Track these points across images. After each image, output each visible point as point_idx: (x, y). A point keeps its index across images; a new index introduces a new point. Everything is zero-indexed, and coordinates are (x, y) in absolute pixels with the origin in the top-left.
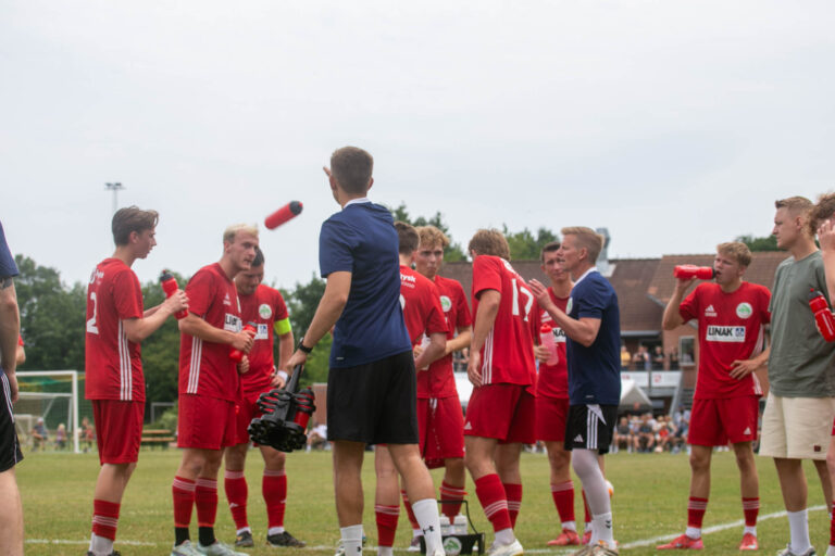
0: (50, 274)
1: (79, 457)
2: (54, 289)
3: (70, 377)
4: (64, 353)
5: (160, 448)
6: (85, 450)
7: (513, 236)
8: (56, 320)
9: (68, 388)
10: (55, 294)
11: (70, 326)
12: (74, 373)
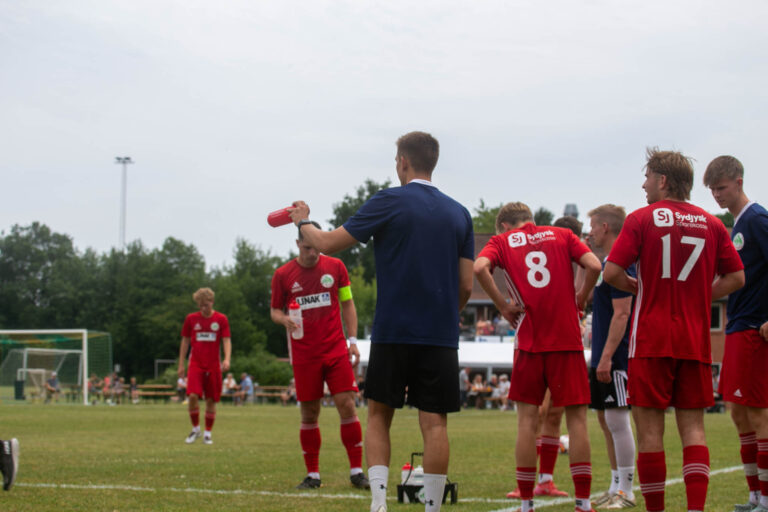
0: (64, 241)
1: (87, 409)
2: (68, 254)
3: (81, 335)
4: (76, 312)
5: (162, 401)
6: (94, 403)
7: (489, 211)
8: (69, 283)
9: (78, 345)
10: (68, 258)
11: (81, 288)
12: (84, 332)
